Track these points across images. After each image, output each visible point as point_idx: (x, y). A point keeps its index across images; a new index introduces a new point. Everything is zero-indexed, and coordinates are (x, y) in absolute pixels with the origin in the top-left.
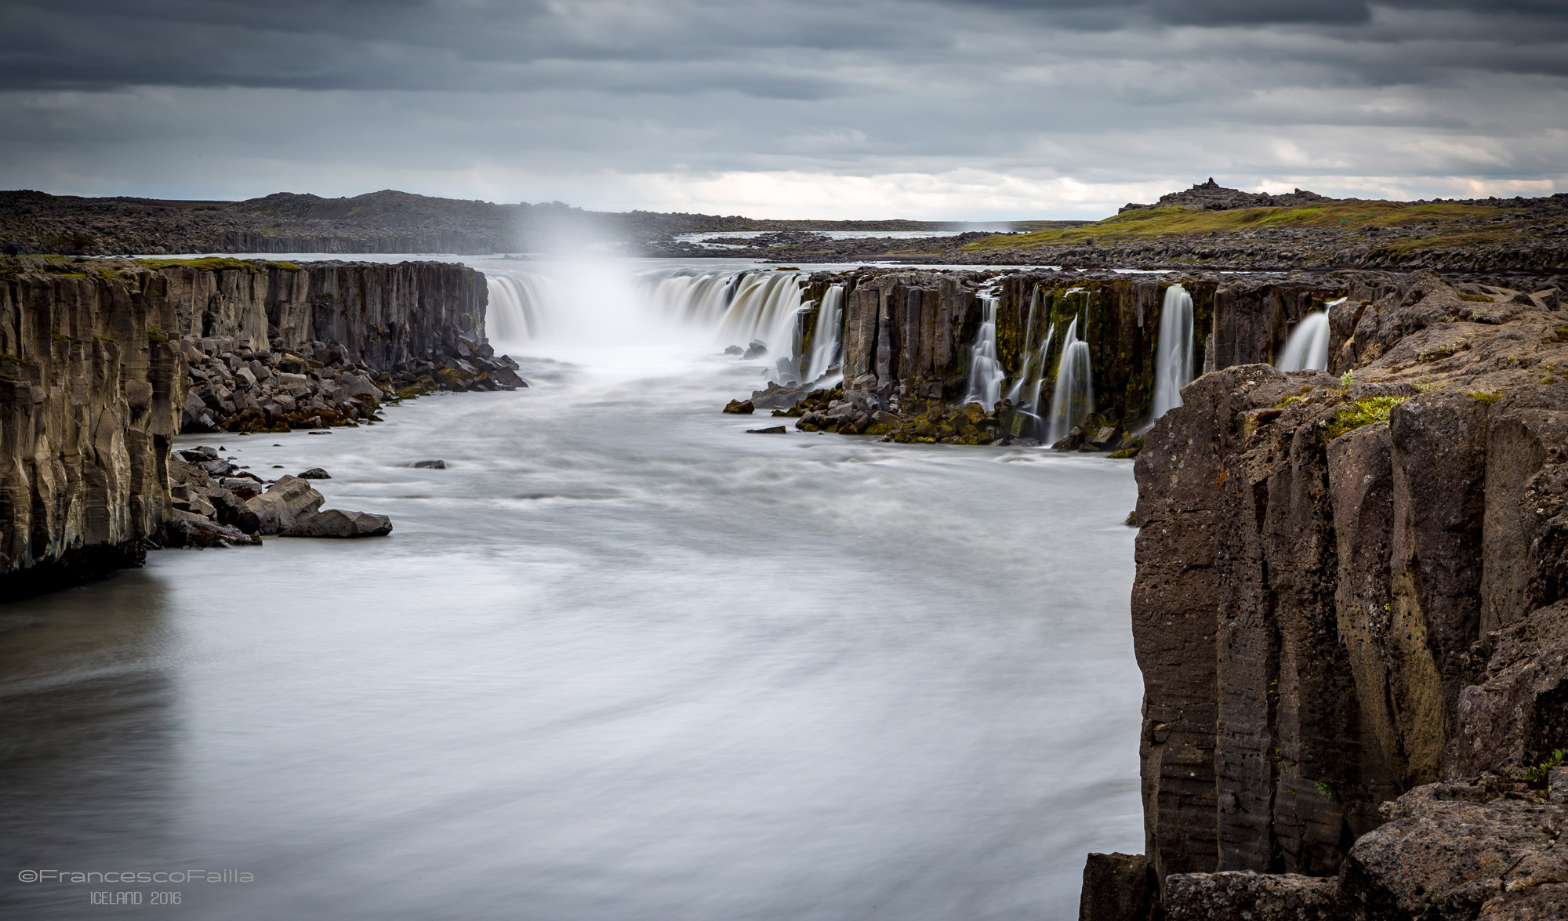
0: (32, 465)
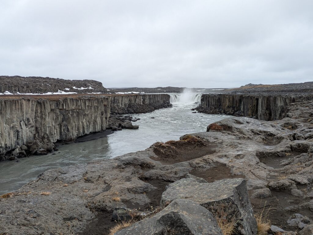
0: (82, 122)
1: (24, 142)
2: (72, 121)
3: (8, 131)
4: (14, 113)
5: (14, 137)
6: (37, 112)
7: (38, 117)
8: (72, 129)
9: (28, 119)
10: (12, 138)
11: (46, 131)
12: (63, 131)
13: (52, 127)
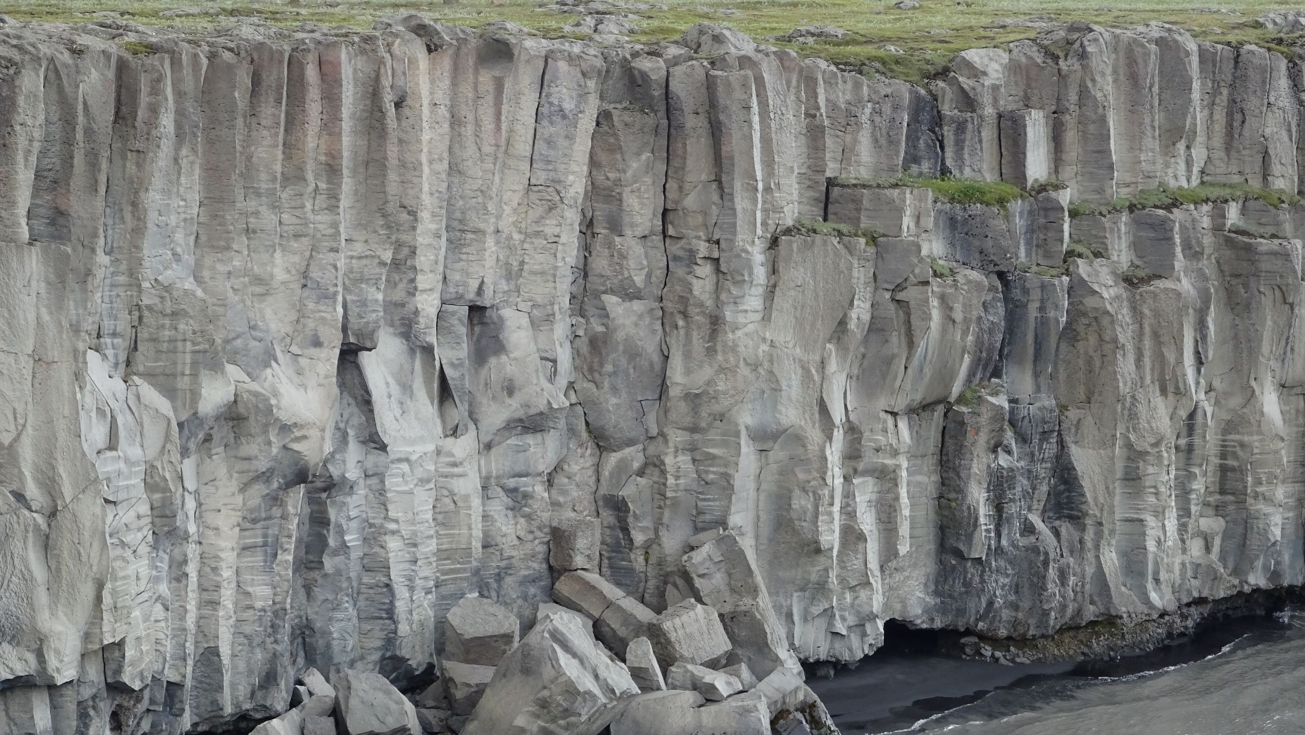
1: (403, 628)
2: (1126, 366)
3: (151, 469)
4: (268, 219)
5: (257, 559)
6: (615, 227)
7: (629, 294)
8: (1132, 478)
9: (477, 311)
10: (227, 573)
11: (727, 487)
12: (984, 512)
13: (814, 434)
